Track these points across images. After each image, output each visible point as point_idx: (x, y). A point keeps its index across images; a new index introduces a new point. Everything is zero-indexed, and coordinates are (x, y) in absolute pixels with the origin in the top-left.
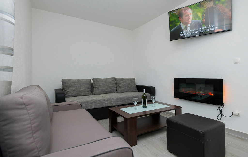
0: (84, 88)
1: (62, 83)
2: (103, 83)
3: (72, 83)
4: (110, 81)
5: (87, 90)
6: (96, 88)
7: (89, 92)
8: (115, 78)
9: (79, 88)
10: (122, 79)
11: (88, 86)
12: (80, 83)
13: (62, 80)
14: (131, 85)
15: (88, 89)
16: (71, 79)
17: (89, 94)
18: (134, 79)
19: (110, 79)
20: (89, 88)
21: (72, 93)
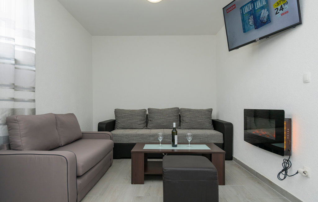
0: (136, 120)
1: (115, 113)
2: (159, 114)
3: (124, 113)
4: (170, 112)
5: (139, 123)
6: (150, 121)
7: (142, 125)
8: (178, 108)
9: (130, 120)
10: (189, 110)
11: (141, 117)
12: (132, 113)
13: (115, 110)
14: (200, 120)
15: (141, 121)
16: (124, 109)
17: (142, 128)
18: (210, 111)
19: (170, 110)
20: (143, 121)
21: (123, 124)
